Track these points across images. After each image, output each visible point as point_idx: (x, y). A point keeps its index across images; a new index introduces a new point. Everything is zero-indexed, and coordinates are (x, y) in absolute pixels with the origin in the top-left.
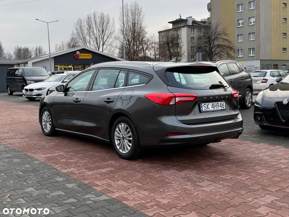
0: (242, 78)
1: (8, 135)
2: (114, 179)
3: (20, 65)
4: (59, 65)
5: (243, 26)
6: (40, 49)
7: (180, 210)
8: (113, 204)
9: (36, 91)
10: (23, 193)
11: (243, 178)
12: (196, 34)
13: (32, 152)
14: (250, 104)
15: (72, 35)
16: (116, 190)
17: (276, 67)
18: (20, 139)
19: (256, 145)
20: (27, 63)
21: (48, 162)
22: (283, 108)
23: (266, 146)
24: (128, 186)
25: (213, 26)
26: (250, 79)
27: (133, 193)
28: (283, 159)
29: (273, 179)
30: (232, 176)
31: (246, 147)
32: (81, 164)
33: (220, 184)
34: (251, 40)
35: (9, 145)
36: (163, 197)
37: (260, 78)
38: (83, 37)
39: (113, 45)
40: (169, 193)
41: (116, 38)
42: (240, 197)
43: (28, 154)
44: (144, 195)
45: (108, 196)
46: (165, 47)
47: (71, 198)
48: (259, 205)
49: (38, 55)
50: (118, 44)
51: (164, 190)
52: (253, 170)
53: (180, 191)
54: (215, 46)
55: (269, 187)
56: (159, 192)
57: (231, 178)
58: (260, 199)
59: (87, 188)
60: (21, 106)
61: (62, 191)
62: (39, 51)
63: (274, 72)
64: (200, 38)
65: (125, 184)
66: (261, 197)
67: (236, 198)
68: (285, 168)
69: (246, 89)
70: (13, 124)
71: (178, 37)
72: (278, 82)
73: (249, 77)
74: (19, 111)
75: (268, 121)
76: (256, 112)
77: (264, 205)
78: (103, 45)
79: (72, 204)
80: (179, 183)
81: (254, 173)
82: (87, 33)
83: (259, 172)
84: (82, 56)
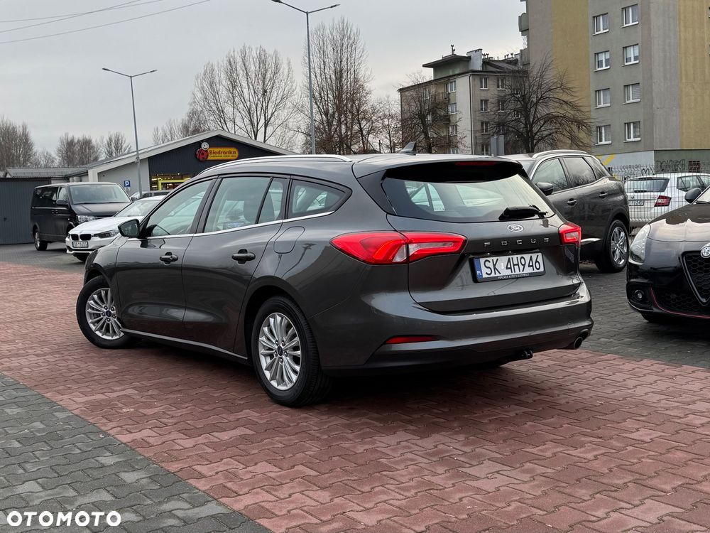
0: (602, 193)
1: (12, 347)
2: (248, 457)
3: (71, 179)
4: (160, 176)
5: (608, 67)
6: (117, 141)
8: (233, 527)
9: (98, 239)
10: (8, 498)
11: (586, 453)
12: (492, 90)
13: (57, 388)
14: (623, 261)
15: (191, 105)
16: (246, 490)
17: (695, 166)
18: (38, 356)
19: (629, 366)
20: (85, 174)
21: (90, 416)
22: (700, 268)
23: (657, 366)
24: (279, 477)
25: (535, 70)
26: (621, 197)
27: (290, 496)
28: (700, 400)
29: (669, 455)
30: (558, 450)
31: (602, 371)
32: (171, 421)
33: (524, 472)
34: (631, 101)
35: (5, 373)
36: (367, 506)
37: (652, 193)
38: (218, 108)
39: (290, 125)
40: (384, 497)
41: (298, 109)
42: (575, 507)
43: (45, 395)
44: (317, 501)
45: (224, 504)
46: (415, 124)
47: (126, 511)
48: (624, 529)
49: (114, 155)
50: (301, 121)
51: (373, 488)
52: (617, 433)
53: (413, 492)
54: (539, 120)
55: (654, 477)
56: (359, 492)
57: (555, 454)
58: (628, 512)
59: (172, 484)
60: (60, 276)
61: (108, 492)
62: (116, 146)
63: (687, 179)
64: (501, 101)
65: (273, 472)
66: (630, 506)
67: (562, 509)
68: (703, 425)
69: (613, 221)
70: (30, 320)
71: (447, 101)
72: (690, 201)
73: (621, 191)
74: (51, 288)
75: (663, 302)
76: (632, 280)
77: (638, 529)
78: (266, 125)
80: (415, 467)
81: (617, 440)
82: (227, 100)
83: (632, 436)
84: (215, 153)
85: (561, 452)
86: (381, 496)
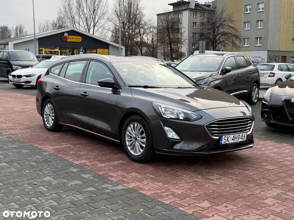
0: (250, 72)
1: (7, 125)
2: (127, 171)
5: (250, 12)
6: (20, 28)
7: (194, 199)
8: (131, 193)
9: (25, 78)
10: (42, 182)
11: (250, 173)
12: (198, 18)
13: (38, 143)
14: (256, 100)
15: (59, 14)
16: (131, 181)
17: (284, 59)
18: (21, 130)
19: (262, 143)
20: (7, 44)
21: (58, 154)
22: (290, 106)
23: (273, 143)
24: (141, 177)
25: (219, 11)
26: (257, 74)
27: (148, 184)
28: (289, 156)
29: (280, 174)
30: (240, 171)
32: (91, 157)
33: (229, 178)
34: (259, 28)
35: (11, 136)
36: (176, 187)
37: (267, 71)
38: (72, 16)
39: (106, 27)
40: (182, 185)
41: (109, 20)
42: (249, 190)
43: (34, 145)
44: (158, 186)
45: (124, 186)
46: (165, 32)
47: (90, 187)
48: (266, 197)
49: (19, 35)
50: (111, 26)
51: (177, 182)
52: (260, 166)
53: (191, 184)
54: (219, 34)
55: (275, 181)
56: (172, 183)
57: (239, 173)
58: (267, 192)
59: (104, 179)
60: (9, 94)
61: (80, 181)
62: (20, 30)
63: (283, 66)
64: (202, 24)
66: (267, 190)
67: (244, 190)
68: (290, 165)
69: (253, 84)
70: (8, 114)
71: (178, 22)
72: (287, 79)
73: (257, 71)
74: (9, 99)
75: (275, 119)
76: (263, 110)
77: (271, 197)
78: (94, 26)
79: (92, 192)
80: (190, 175)
81: (261, 169)
82: (76, 13)
83: (266, 167)
84: (71, 38)
85: (241, 172)
86: (180, 185)
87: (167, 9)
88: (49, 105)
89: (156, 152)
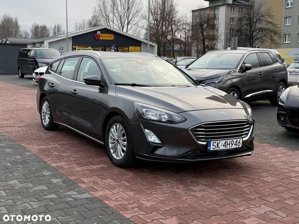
0: (275, 70)
1: (8, 123)
2: (103, 176)
3: (36, 45)
4: (77, 46)
5: (292, 6)
6: (58, 27)
7: (161, 214)
8: (94, 203)
10: (6, 185)
11: (243, 185)
12: (236, 14)
13: (26, 142)
15: (94, 12)
16: (101, 189)
18: (19, 128)
19: (272, 149)
20: (43, 43)
21: (40, 155)
23: (284, 150)
24: (115, 185)
25: (256, 6)
26: (284, 72)
27: (118, 193)
28: (298, 166)
29: (277, 188)
30: (231, 182)
31: (260, 151)
32: (73, 159)
33: (215, 190)
35: (5, 134)
36: (148, 199)
38: (106, 15)
39: (139, 25)
40: (156, 196)
41: (144, 17)
42: (232, 205)
43: (22, 144)
44: (129, 196)
45: (91, 194)
46: (198, 29)
47: (53, 194)
48: (249, 215)
49: (57, 34)
50: (145, 23)
51: (152, 192)
52: (258, 177)
53: (168, 195)
54: (256, 30)
55: (268, 196)
56: (146, 193)
57: (229, 184)
58: (253, 209)
59: (71, 185)
60: (30, 91)
61: (46, 186)
62: (57, 30)
64: (240, 19)
65: (112, 183)
66: (255, 207)
67: (227, 206)
68: (295, 177)
69: (279, 83)
70: (16, 111)
71: (215, 18)
74: (25, 96)
75: (291, 123)
76: (279, 112)
77: (255, 216)
78: (128, 24)
79: (51, 200)
80: (171, 185)
81: (257, 180)
82: (110, 11)
83: (264, 179)
84: (103, 36)
85: (232, 183)
86: (154, 195)
87: (200, 5)
88: (46, 103)
89: (137, 157)
